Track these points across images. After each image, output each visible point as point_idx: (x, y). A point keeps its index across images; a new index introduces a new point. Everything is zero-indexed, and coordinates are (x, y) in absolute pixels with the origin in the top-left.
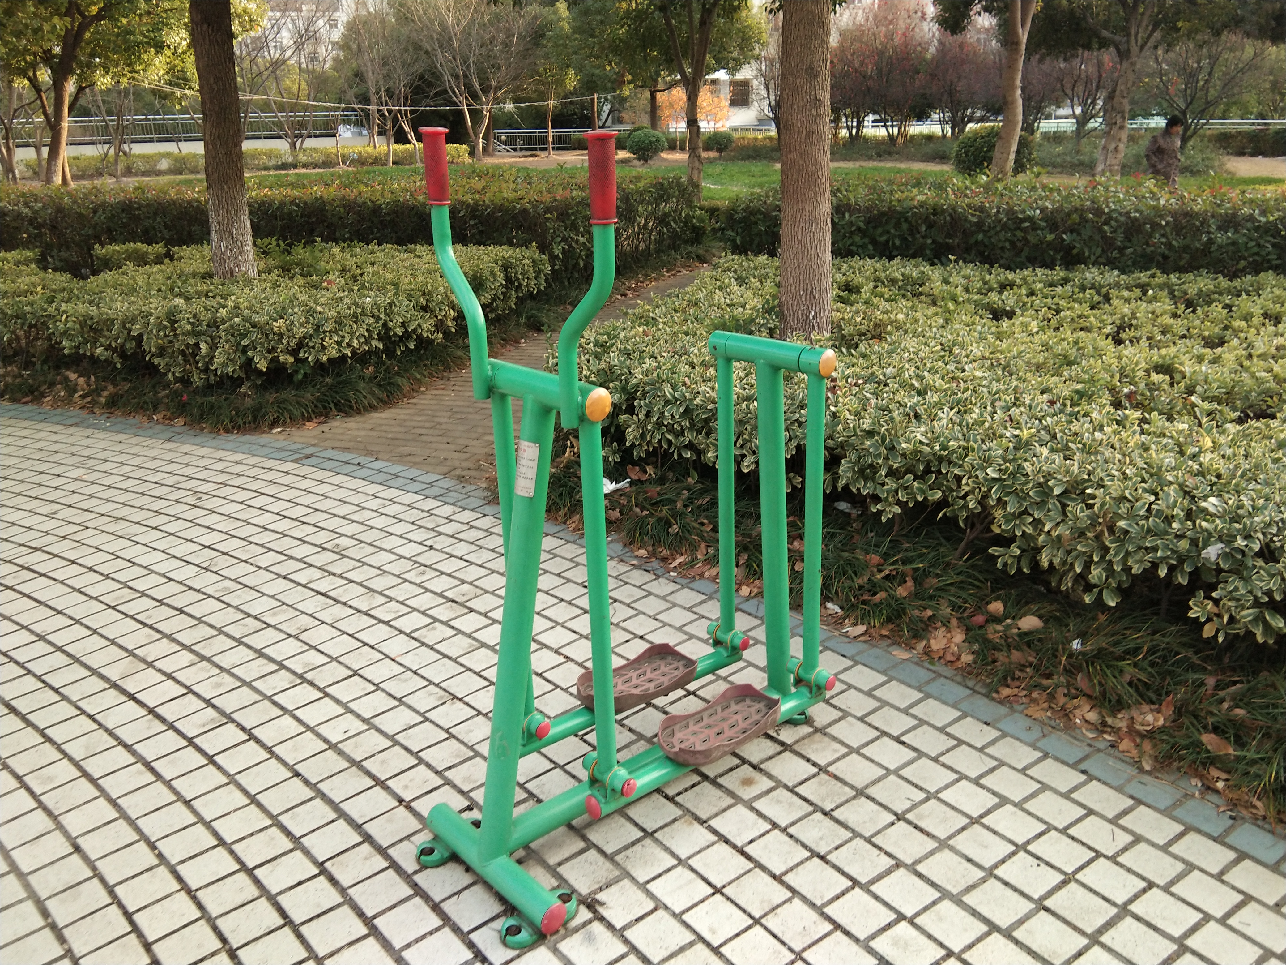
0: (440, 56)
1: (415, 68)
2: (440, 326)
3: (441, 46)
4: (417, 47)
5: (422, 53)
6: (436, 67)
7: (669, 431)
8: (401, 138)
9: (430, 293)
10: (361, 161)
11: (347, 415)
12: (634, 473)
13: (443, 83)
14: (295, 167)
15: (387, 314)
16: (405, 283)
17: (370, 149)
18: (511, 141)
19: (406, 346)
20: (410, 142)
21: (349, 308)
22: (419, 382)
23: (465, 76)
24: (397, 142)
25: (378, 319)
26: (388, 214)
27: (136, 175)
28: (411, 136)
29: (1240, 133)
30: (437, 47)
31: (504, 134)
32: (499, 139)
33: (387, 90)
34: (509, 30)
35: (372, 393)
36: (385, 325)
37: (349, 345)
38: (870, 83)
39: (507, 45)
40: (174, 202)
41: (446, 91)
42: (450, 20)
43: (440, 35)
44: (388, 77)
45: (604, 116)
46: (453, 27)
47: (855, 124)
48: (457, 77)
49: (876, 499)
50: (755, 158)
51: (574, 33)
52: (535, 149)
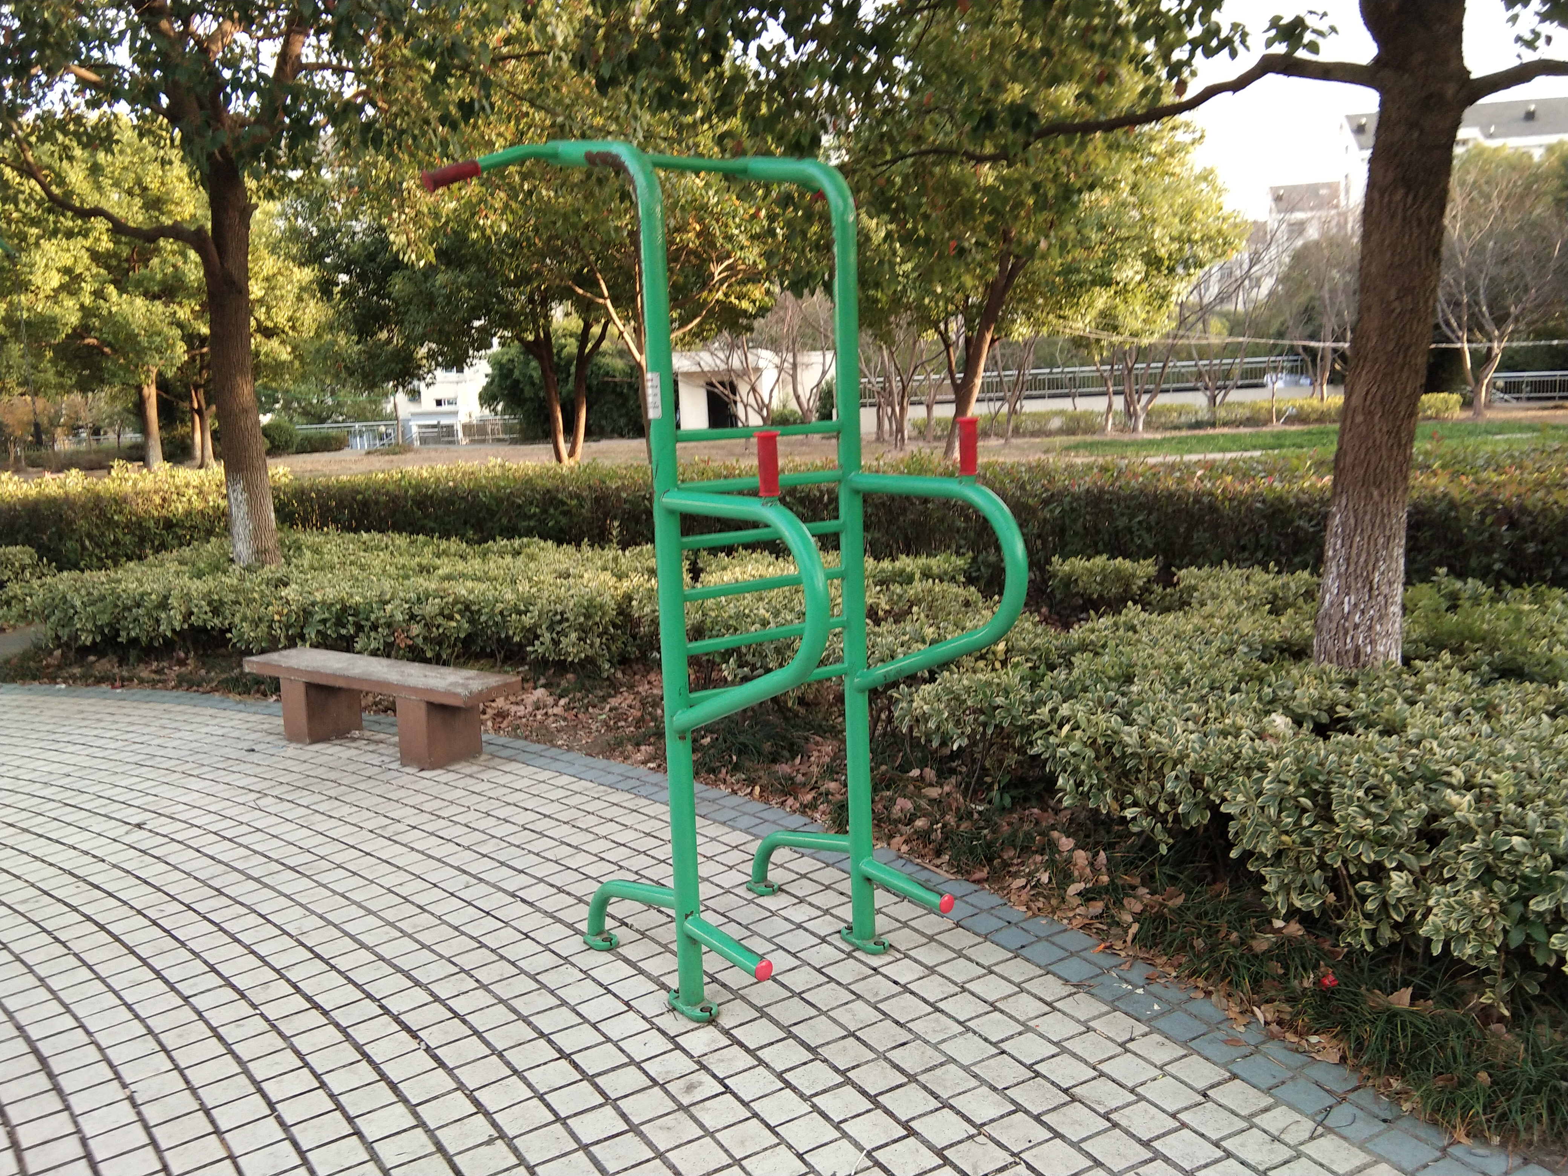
10: (1300, 418)
13: (1435, 314)
14: (1213, 425)
17: (1315, 402)
18: (1514, 389)
23: (1470, 303)
27: (1024, 435)
31: (1502, 378)
39: (1542, 259)
40: (1171, 495)
41: (1436, 323)
42: (1456, 233)
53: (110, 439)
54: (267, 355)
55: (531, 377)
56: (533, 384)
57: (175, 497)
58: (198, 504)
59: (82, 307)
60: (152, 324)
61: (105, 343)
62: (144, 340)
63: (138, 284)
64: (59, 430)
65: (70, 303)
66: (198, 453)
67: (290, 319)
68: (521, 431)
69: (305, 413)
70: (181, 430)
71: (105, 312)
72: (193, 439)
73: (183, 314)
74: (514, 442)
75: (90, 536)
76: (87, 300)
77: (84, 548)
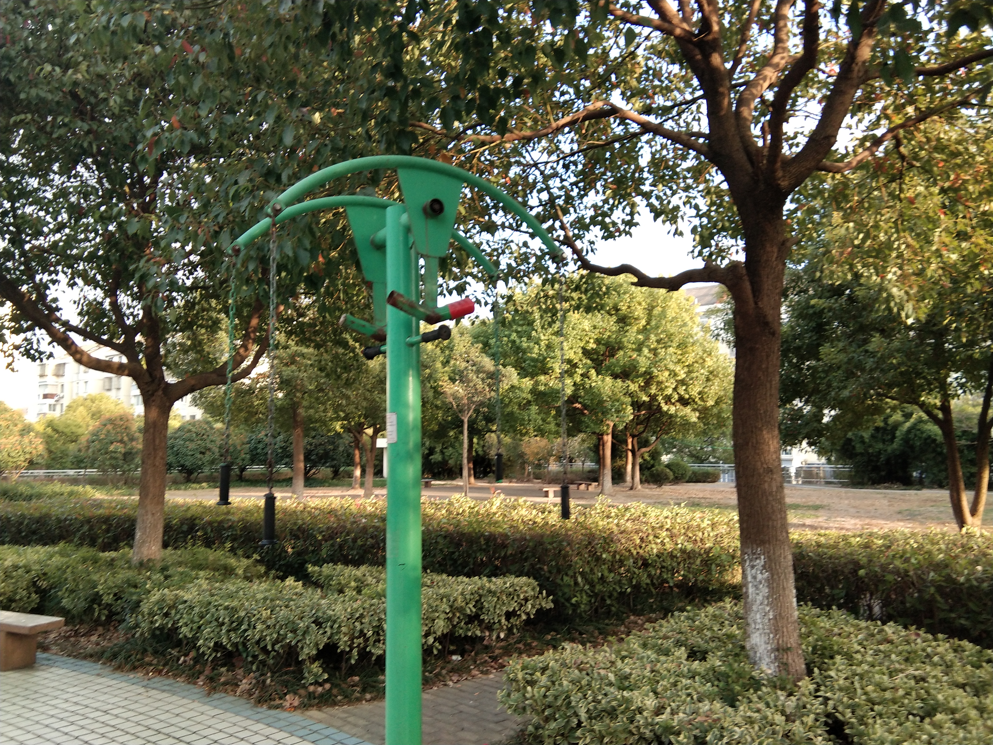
53: (578, 465)
54: (682, 417)
55: (862, 437)
56: (863, 442)
57: (651, 538)
58: (669, 546)
59: (575, 384)
60: (614, 395)
61: (585, 407)
62: (608, 405)
63: (608, 368)
64: (552, 458)
65: (568, 381)
66: (629, 478)
67: (700, 393)
68: (850, 477)
69: (691, 455)
70: (619, 463)
71: (587, 386)
72: (625, 469)
73: (633, 387)
74: (844, 485)
75: (582, 574)
76: (578, 379)
77: (576, 584)
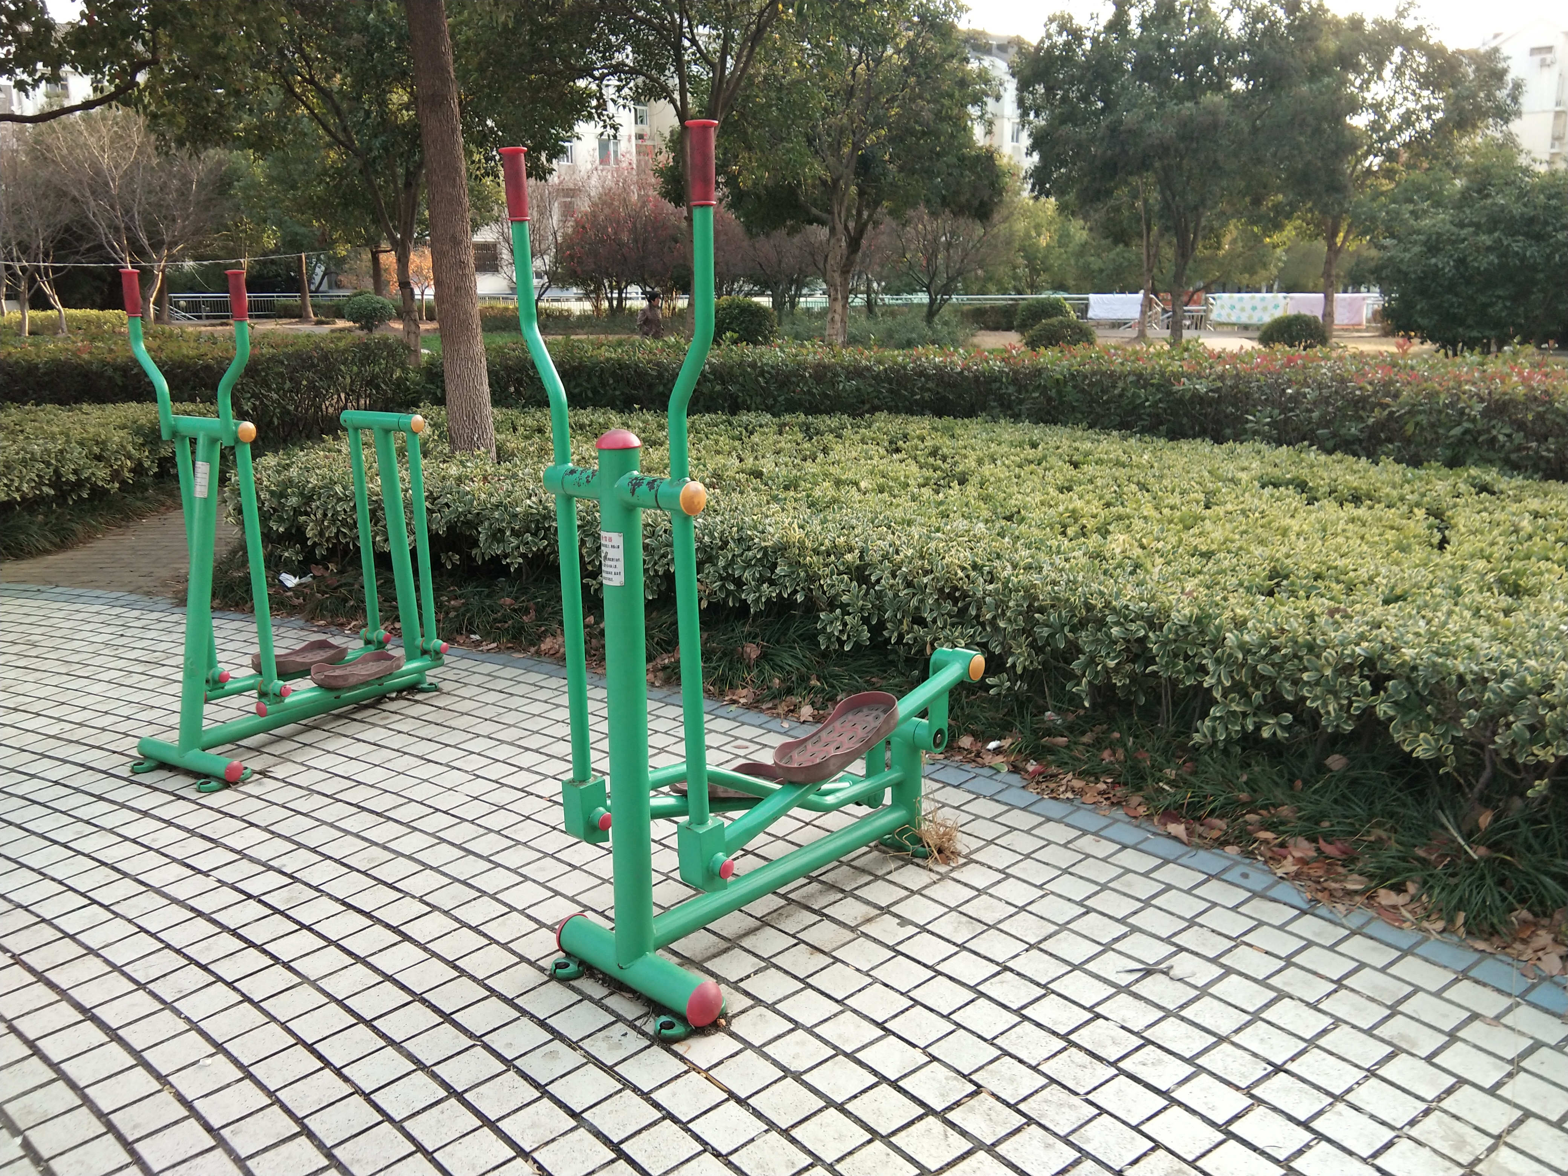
0: (92, 203)
1: (59, 218)
2: (116, 475)
3: (93, 193)
4: (62, 194)
5: (67, 200)
6: (87, 217)
7: (343, 525)
8: (39, 302)
9: (104, 442)
11: (18, 558)
12: (318, 571)
13: (98, 235)
15: (58, 461)
16: (76, 433)
18: (194, 308)
19: (80, 496)
20: (52, 308)
21: (17, 453)
22: (96, 530)
23: (128, 229)
24: (33, 307)
25: (48, 464)
26: (45, 374)
28: (55, 300)
29: (992, 308)
30: (88, 194)
31: (183, 298)
32: (177, 305)
33: (19, 244)
34: (185, 176)
35: (45, 537)
36: (56, 471)
37: (18, 490)
38: (625, 250)
39: (183, 194)
41: (101, 247)
42: (106, 161)
43: (92, 179)
44: (19, 227)
45: (317, 279)
46: (110, 170)
47: (615, 295)
48: (117, 229)
49: (506, 556)
50: (504, 330)
51: (270, 183)
52: (227, 317)
